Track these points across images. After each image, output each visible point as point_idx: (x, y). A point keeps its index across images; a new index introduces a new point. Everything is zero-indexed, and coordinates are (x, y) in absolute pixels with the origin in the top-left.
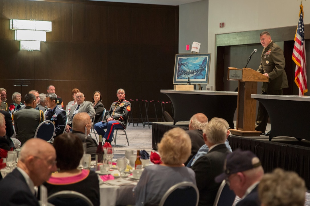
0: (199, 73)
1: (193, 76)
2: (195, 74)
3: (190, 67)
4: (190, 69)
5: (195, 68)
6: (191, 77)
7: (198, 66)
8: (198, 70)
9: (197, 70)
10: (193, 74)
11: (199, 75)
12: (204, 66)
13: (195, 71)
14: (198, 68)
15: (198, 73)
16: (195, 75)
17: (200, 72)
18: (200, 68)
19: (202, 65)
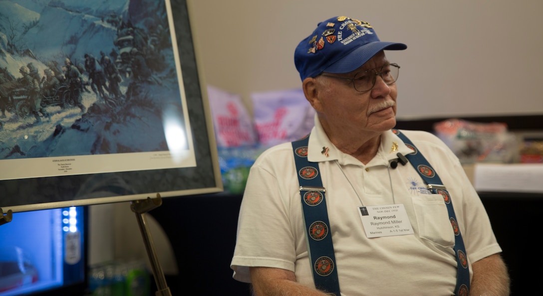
0: (123, 90)
1: (74, 127)
2: (89, 99)
3: (27, 29)
4: (27, 53)
5: (74, 40)
6: (59, 130)
7: (98, 22)
8: (109, 68)
9: (102, 62)
10: (78, 104)
11: (127, 113)
12: (152, 28)
13: (85, 78)
14: (109, 48)
15: (114, 89)
16: (94, 108)
17: (132, 89)
18: (120, 44)
19: (130, 25)
